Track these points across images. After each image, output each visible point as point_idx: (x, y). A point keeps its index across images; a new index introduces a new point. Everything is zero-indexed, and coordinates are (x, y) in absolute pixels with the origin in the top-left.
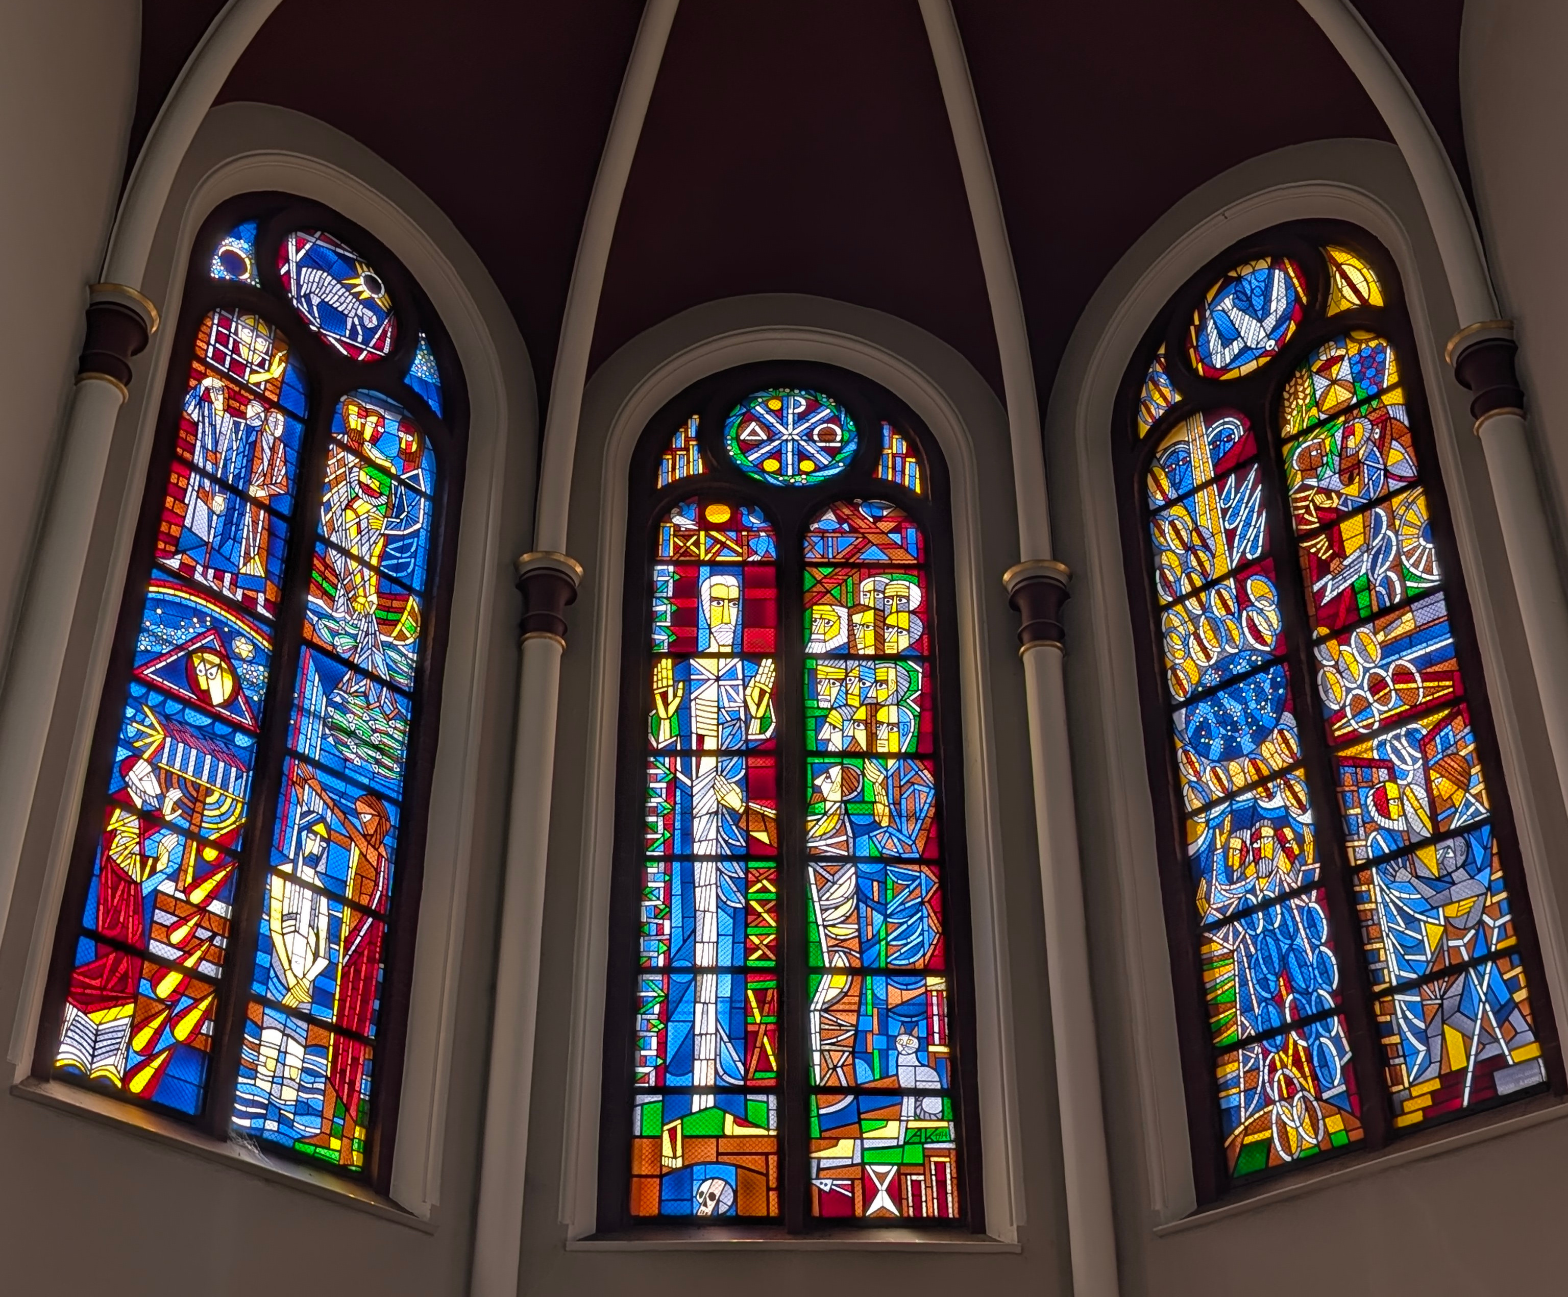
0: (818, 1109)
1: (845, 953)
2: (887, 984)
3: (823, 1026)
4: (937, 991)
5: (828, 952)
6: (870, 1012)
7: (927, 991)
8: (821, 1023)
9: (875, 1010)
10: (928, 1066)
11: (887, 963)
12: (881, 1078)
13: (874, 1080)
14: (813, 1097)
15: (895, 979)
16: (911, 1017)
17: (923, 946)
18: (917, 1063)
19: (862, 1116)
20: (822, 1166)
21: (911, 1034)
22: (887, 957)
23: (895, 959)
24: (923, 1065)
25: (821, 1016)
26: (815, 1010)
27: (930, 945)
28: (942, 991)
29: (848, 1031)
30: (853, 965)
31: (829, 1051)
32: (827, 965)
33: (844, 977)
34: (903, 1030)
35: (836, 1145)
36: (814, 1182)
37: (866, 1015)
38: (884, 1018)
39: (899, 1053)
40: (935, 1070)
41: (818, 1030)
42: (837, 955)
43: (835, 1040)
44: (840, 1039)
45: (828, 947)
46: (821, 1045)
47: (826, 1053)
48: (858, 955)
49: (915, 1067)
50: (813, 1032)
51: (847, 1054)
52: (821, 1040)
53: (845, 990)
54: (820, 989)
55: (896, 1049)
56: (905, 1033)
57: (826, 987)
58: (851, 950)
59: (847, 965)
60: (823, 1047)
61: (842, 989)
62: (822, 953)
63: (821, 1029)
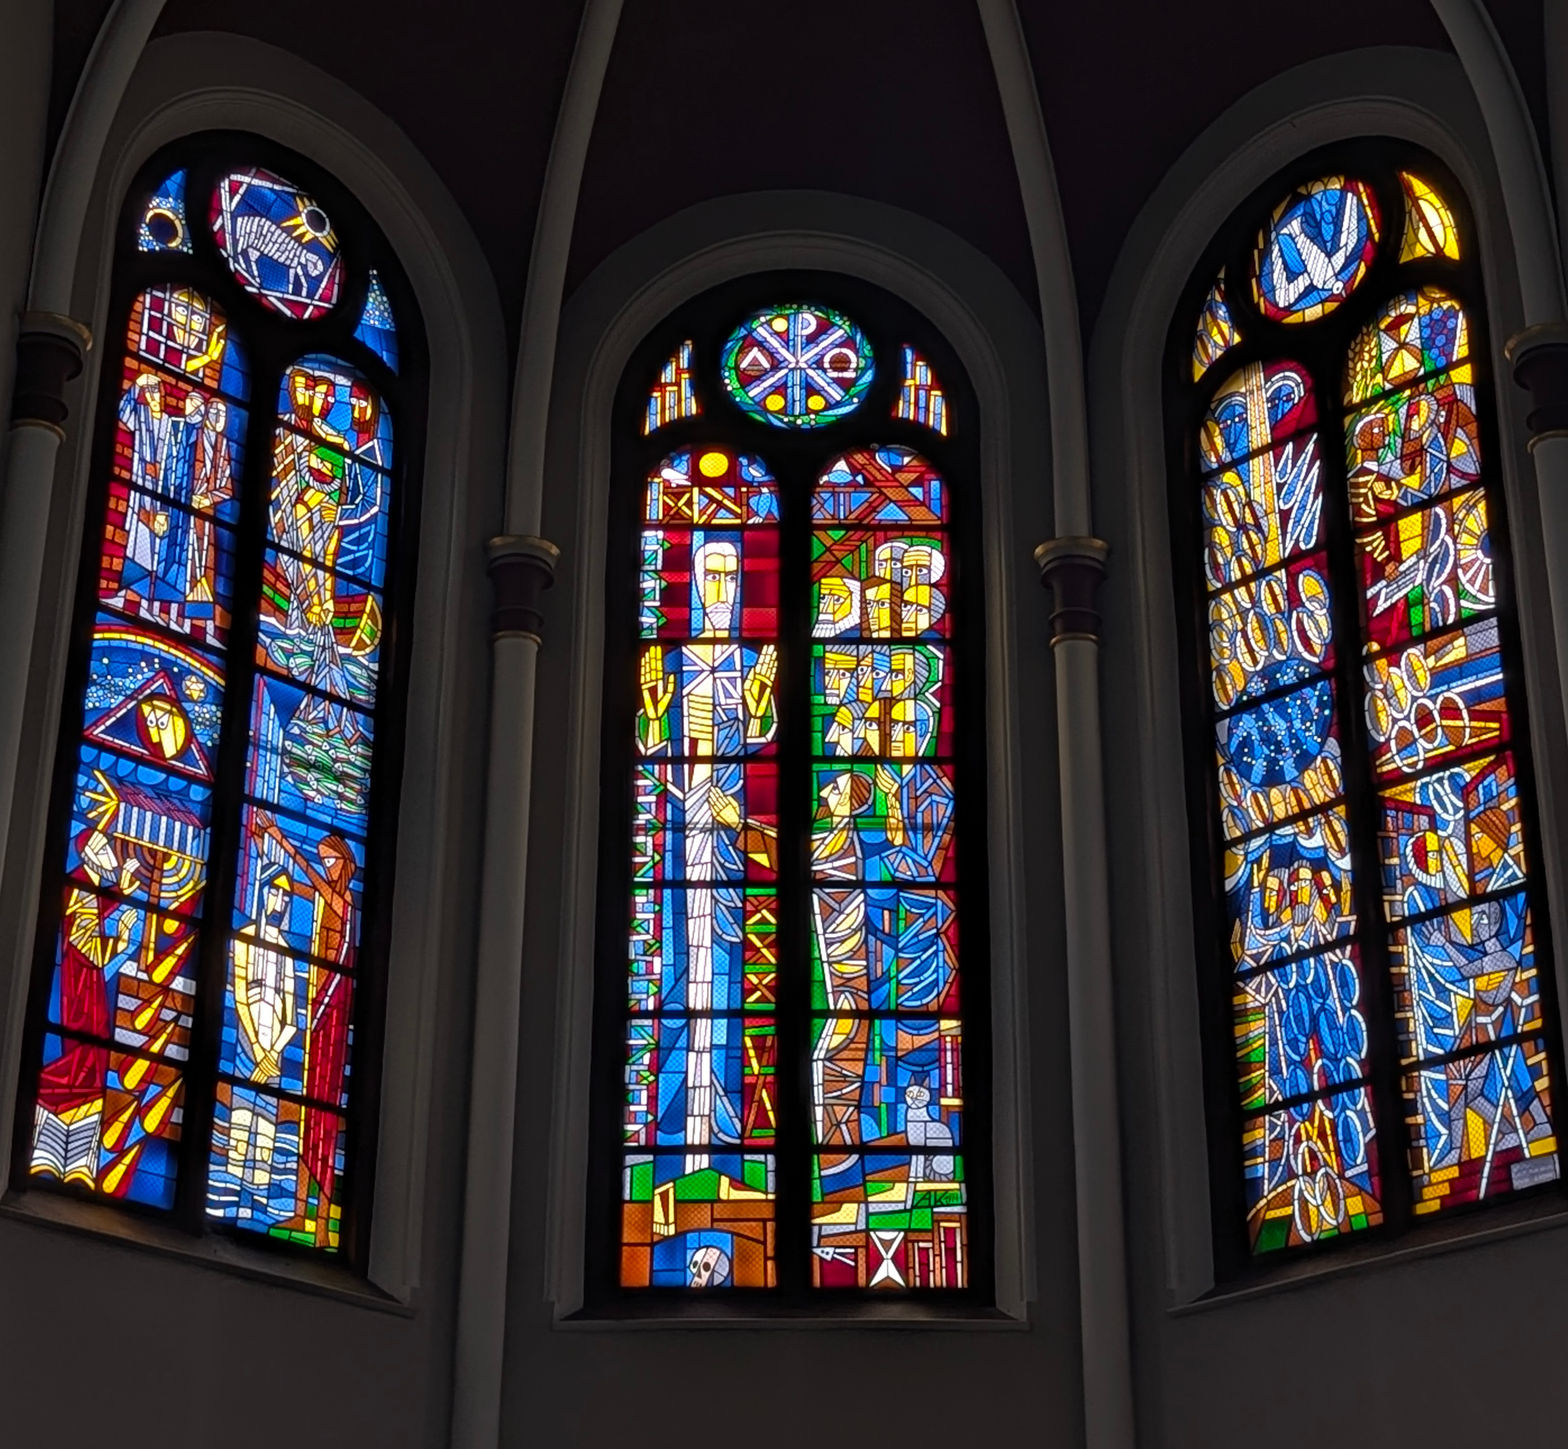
0: (820, 1170)
1: (851, 993)
2: (897, 1028)
3: (827, 1077)
4: (952, 1036)
5: (833, 992)
6: (877, 1062)
7: (940, 1036)
8: (824, 1074)
9: (884, 1058)
10: (939, 1121)
11: (897, 1005)
12: (889, 1135)
13: (882, 1138)
14: (815, 1157)
15: (905, 1022)
16: (923, 1066)
17: (937, 985)
18: (928, 1118)
19: (868, 1178)
20: (823, 1233)
21: (921, 1085)
22: (898, 997)
23: (906, 1000)
24: (933, 1120)
25: (824, 1066)
26: (818, 1059)
27: (945, 983)
28: (956, 1036)
29: (853, 1083)
30: (860, 1007)
31: (832, 1105)
32: (832, 1007)
33: (851, 1021)
34: (913, 1081)
35: (839, 1210)
36: (815, 1250)
37: (874, 1064)
38: (893, 1066)
39: (909, 1107)
40: (947, 1126)
41: (821, 1082)
42: (843, 996)
43: (839, 1093)
44: (844, 1091)
45: (833, 987)
46: (824, 1098)
47: (829, 1108)
48: (866, 996)
49: (925, 1122)
50: (815, 1083)
51: (851, 1109)
52: (824, 1093)
53: (851, 1036)
54: (823, 1035)
55: (905, 1102)
56: (916, 1084)
57: (830, 1033)
58: (858, 990)
59: (854, 1007)
60: (827, 1101)
61: (848, 1034)
62: (827, 993)
63: (824, 1081)
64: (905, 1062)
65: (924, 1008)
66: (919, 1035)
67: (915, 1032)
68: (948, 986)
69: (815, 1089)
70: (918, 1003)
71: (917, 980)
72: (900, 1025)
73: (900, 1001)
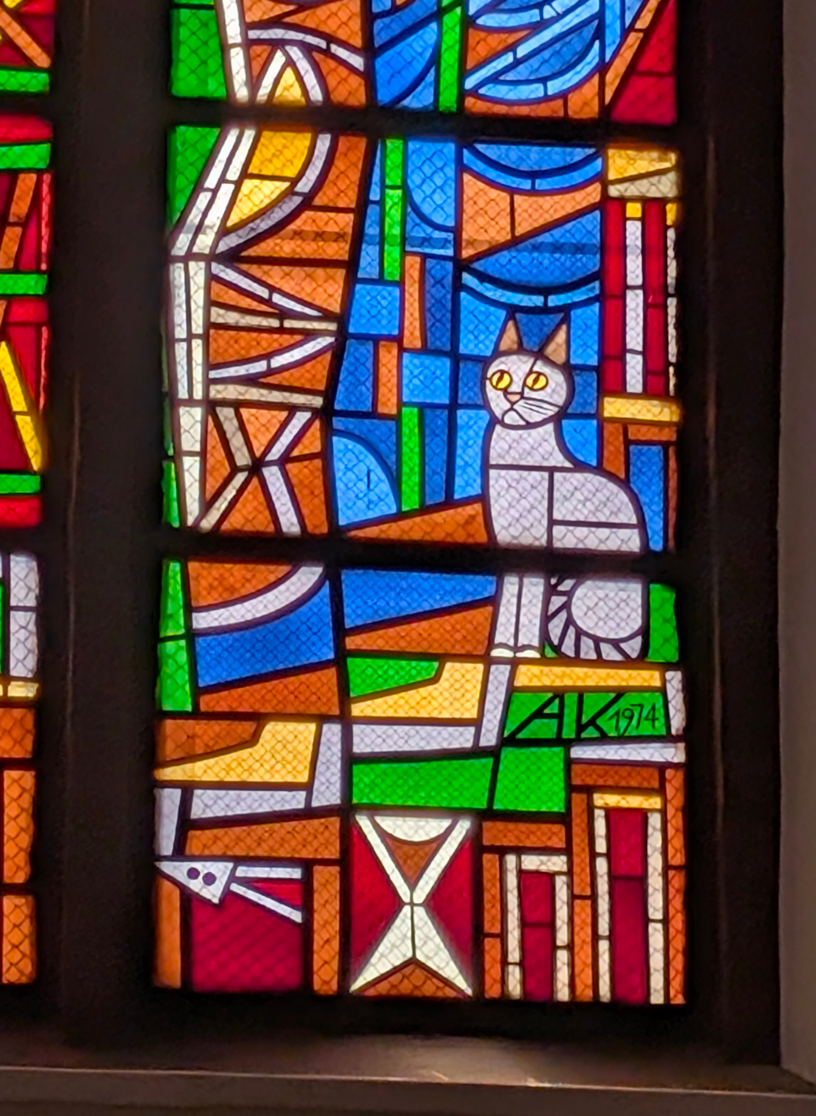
0: (189, 609)
1: (308, 49)
2: (461, 168)
3: (218, 315)
4: (646, 202)
5: (248, 44)
6: (392, 271)
7: (606, 201)
8: (210, 303)
9: (413, 263)
10: (600, 470)
11: (462, 94)
12: (424, 510)
13: (400, 516)
14: (174, 568)
15: (491, 151)
16: (546, 291)
17: (599, 34)
18: (559, 459)
19: (351, 642)
20: (197, 812)
21: (540, 354)
22: (463, 73)
23: (494, 79)
24: (579, 466)
25: (212, 278)
26: (190, 256)
27: (625, 32)
28: (661, 202)
29: (309, 335)
30: (339, 96)
31: (237, 405)
32: (242, 93)
33: (303, 141)
34: (510, 337)
35: (253, 740)
36: (167, 867)
37: (380, 280)
38: (445, 294)
39: (494, 421)
41: (198, 328)
42: (279, 59)
43: (261, 366)
44: (277, 362)
45: (247, 26)
46: (208, 382)
47: (226, 414)
48: (357, 61)
49: (552, 470)
50: (181, 332)
51: (301, 418)
52: (209, 366)
53: (304, 186)
54: (211, 182)
55: (485, 405)
56: (521, 349)
57: (233, 174)
58: (330, 39)
59: (316, 95)
60: (217, 392)
61: (295, 181)
62: (224, 48)
63: (209, 325)
64: (483, 277)
65: (556, 108)
66: (533, 192)
67: (526, 184)
68: (634, 39)
69: (180, 350)
70: (536, 91)
71: (532, 16)
72: (467, 155)
73: (470, 83)
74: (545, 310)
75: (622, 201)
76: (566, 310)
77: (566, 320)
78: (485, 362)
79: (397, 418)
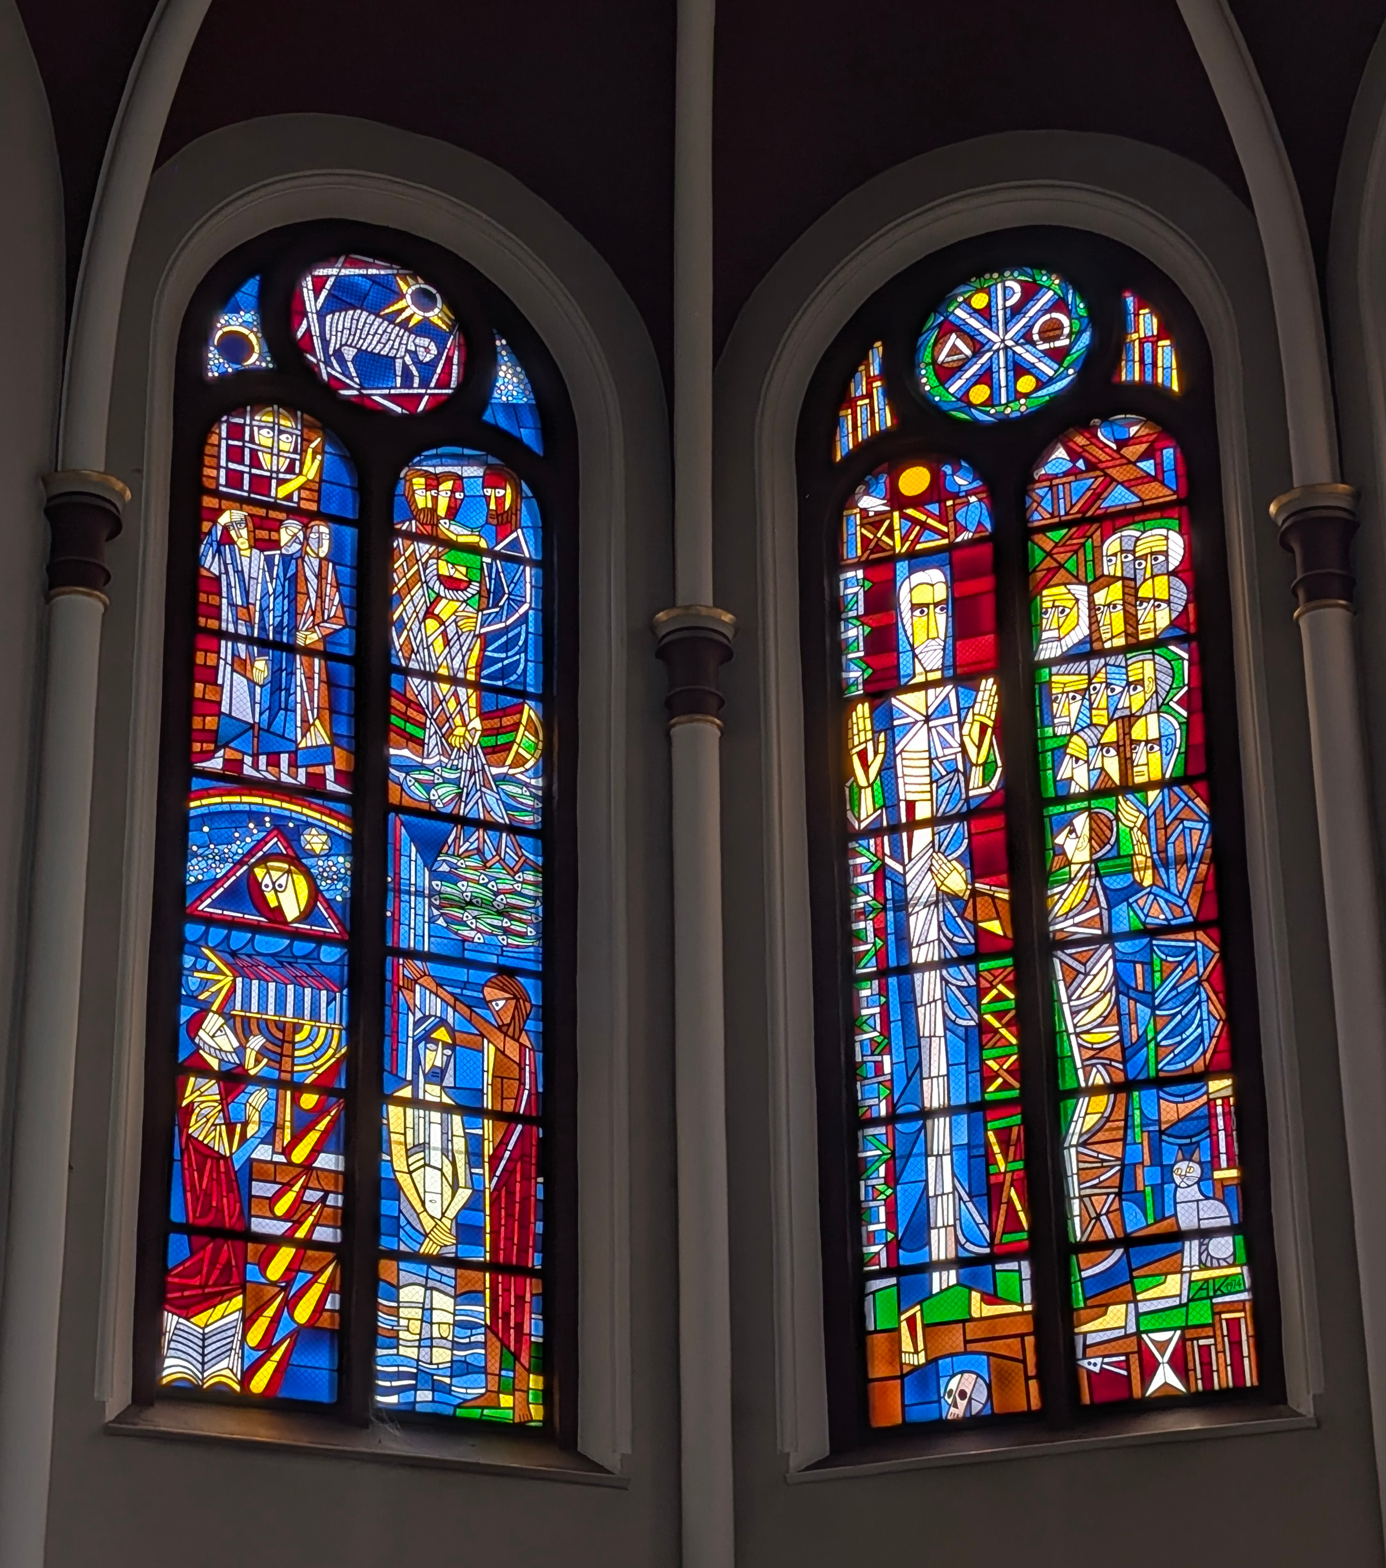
0: (1080, 1271)
1: (1103, 1065)
2: (1159, 1098)
3: (1082, 1165)
4: (1223, 1098)
5: (1083, 1067)
6: (1139, 1140)
7: (1209, 1100)
8: (1078, 1161)
9: (1146, 1134)
10: (1214, 1198)
11: (1157, 1071)
12: (1156, 1222)
13: (1148, 1226)
14: (1074, 1257)
15: (1167, 1089)
16: (1190, 1137)
17: (1202, 1041)
18: (1202, 1197)
19: (1135, 1274)
20: (1088, 1343)
21: (1190, 1160)
22: (1157, 1063)
23: (1168, 1064)
24: (1207, 1198)
25: (1078, 1153)
26: (1070, 1146)
27: (1211, 1038)
28: (1228, 1097)
29: (1112, 1167)
30: (1115, 1080)
31: (1090, 1196)
32: (1083, 1084)
33: (1105, 1098)
34: (1180, 1156)
35: (1105, 1313)
36: (1081, 1363)
37: (1135, 1143)
38: (1156, 1141)
39: (1177, 1186)
40: (1223, 1201)
41: (1075, 1171)
42: (1095, 1070)
43: (1096, 1181)
44: (1102, 1178)
45: (1083, 1061)
46: (1080, 1189)
47: (1086, 1200)
48: (1121, 1066)
49: (1198, 1201)
50: (1069, 1174)
51: (1112, 1196)
52: (1080, 1184)
53: (1106, 1114)
54: (1075, 1119)
55: (1174, 1182)
56: (1184, 1159)
57: (1082, 1114)
58: (1111, 1060)
59: (1108, 1081)
60: (1083, 1193)
61: (1103, 1113)
62: (1076, 1070)
63: (1079, 1169)
64: (1169, 1136)
65: (1189, 1071)
66: (1184, 1102)
67: (1181, 1099)
68: (1214, 1041)
69: (1070, 1179)
70: (1182, 1065)
71: (1178, 1039)
72: (1161, 1094)
73: (1160, 1066)
74: (1191, 1143)
75: (1215, 1100)
76: (1198, 1143)
77: (1199, 1146)
78: (1173, 1165)
79: (1144, 1191)
